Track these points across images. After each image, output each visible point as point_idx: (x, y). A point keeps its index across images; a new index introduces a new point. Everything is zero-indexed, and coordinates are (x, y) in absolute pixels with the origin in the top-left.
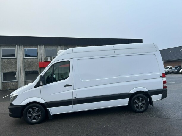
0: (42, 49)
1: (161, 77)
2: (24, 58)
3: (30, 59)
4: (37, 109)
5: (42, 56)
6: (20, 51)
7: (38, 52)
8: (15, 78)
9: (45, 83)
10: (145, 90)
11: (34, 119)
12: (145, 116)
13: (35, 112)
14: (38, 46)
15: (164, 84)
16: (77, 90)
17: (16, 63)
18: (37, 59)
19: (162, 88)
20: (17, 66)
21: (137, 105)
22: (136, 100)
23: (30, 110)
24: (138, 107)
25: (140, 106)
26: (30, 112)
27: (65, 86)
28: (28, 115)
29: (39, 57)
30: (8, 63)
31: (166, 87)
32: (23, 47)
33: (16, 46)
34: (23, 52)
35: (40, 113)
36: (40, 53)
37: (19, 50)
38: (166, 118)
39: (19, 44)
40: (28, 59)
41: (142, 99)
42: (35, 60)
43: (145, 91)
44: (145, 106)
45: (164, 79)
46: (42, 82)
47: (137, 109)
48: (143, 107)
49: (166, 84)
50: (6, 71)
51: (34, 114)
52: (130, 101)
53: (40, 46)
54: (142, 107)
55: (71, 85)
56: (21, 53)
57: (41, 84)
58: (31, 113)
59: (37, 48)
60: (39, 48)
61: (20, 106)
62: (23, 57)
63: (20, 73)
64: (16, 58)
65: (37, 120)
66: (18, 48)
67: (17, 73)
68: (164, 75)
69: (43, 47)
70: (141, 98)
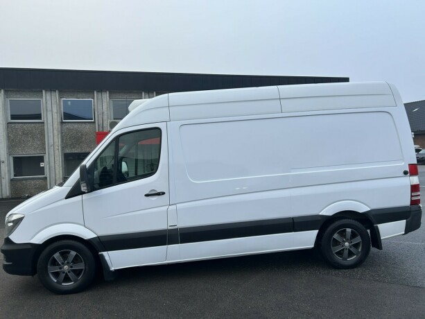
0: (105, 100)
1: (405, 173)
2: (62, 123)
3: (76, 126)
4: (73, 253)
5: (105, 117)
6: (51, 105)
7: (96, 108)
8: (42, 171)
9: (96, 186)
10: (362, 208)
11: (67, 279)
12: (361, 279)
13: (68, 263)
14: (95, 92)
15: (413, 194)
16: (178, 205)
17: (42, 134)
18: (92, 125)
19: (407, 203)
20: (46, 140)
21: (339, 249)
22: (336, 236)
23: (57, 256)
24: (340, 253)
25: (346, 252)
26: (54, 263)
27: (147, 195)
28: (52, 269)
29: (98, 119)
30: (25, 134)
31: (419, 200)
32: (59, 95)
33: (44, 92)
34: (60, 108)
35: (81, 266)
36: (100, 111)
37: (49, 103)
38: (418, 285)
39: (51, 89)
40: (72, 124)
41: (352, 232)
42: (88, 126)
43: (361, 212)
44: (360, 250)
45: (415, 180)
46: (85, 184)
47: (339, 258)
48: (354, 255)
49: (419, 193)
50: (21, 153)
51: (66, 267)
52: (319, 237)
53: (100, 94)
54: (351, 254)
55: (163, 193)
56: (55, 110)
57: (84, 188)
58: (59, 265)
59: (94, 98)
60: (97, 99)
61: (29, 247)
62: (59, 120)
63: (52, 159)
64: (43, 123)
65: (75, 282)
66: (48, 97)
67: (46, 159)
68: (413, 170)
69: (106, 96)
70: (349, 230)
